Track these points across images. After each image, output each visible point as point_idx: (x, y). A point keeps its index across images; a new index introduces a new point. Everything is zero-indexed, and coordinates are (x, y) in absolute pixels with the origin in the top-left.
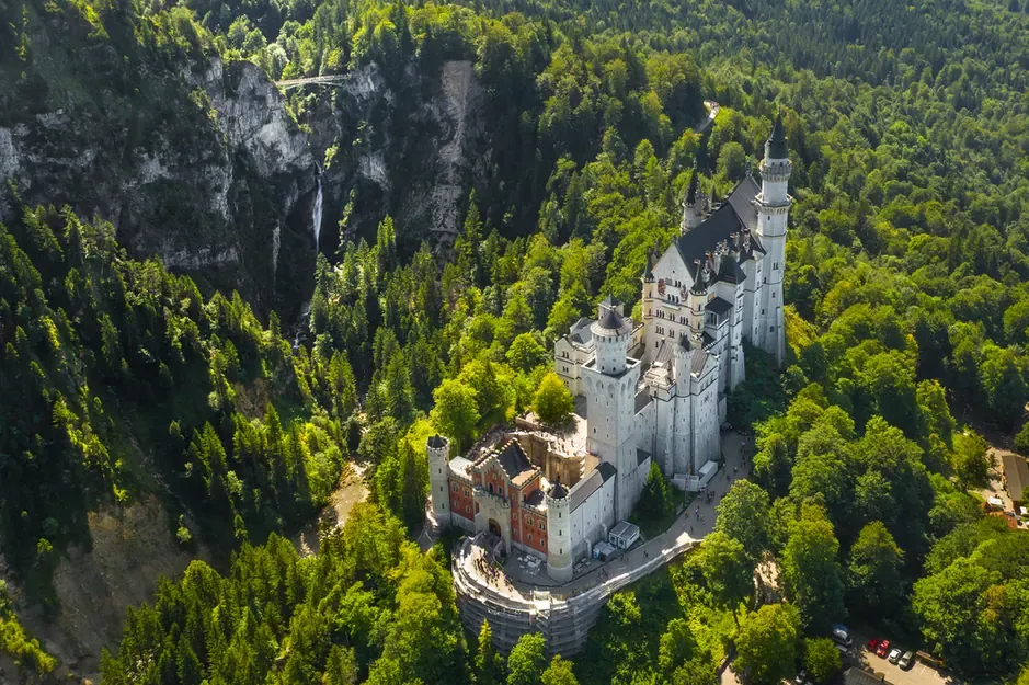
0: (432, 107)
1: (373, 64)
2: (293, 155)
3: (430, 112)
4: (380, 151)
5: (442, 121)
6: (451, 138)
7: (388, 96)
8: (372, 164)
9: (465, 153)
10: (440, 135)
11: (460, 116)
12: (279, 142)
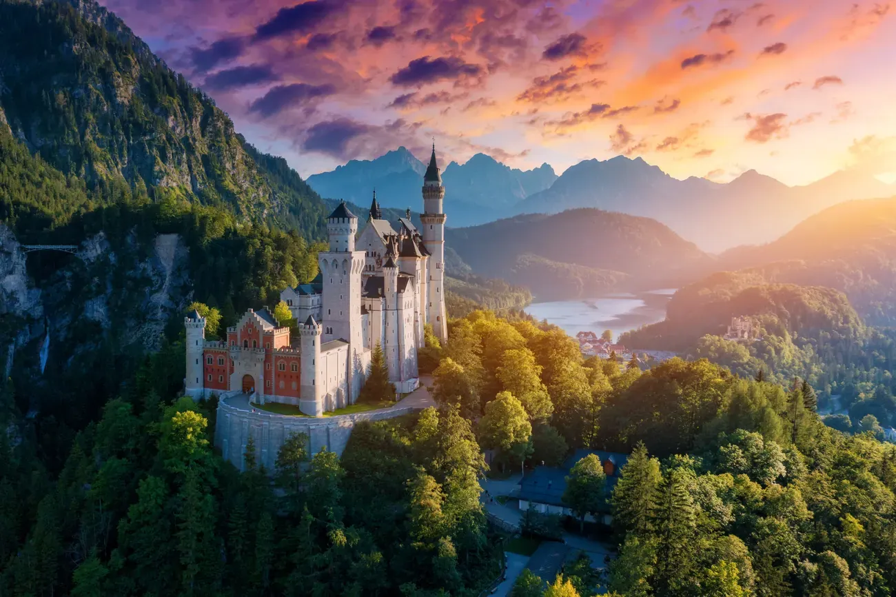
0: (147, 266)
1: (102, 233)
2: (28, 305)
3: (144, 269)
4: (102, 296)
5: (154, 275)
6: (160, 287)
7: (112, 258)
8: (95, 307)
9: (171, 298)
10: (152, 286)
11: (168, 273)
12: (18, 291)
